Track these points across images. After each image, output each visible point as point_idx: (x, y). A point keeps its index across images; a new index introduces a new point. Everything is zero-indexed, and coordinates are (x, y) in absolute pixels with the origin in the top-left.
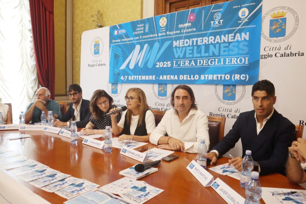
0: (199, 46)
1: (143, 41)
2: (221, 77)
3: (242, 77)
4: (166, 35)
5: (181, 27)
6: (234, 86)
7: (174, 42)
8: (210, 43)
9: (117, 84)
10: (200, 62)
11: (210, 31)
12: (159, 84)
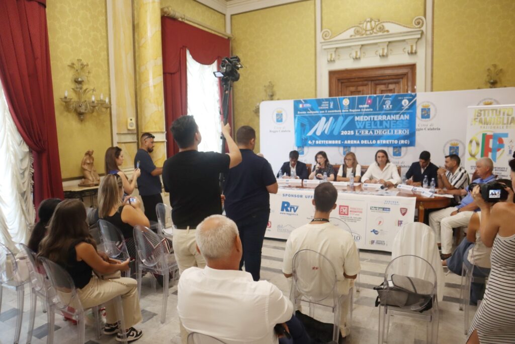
0: (375, 122)
1: (328, 114)
2: (392, 142)
3: (406, 142)
4: (349, 112)
5: (361, 107)
6: (400, 147)
7: (356, 117)
8: (383, 120)
9: (303, 147)
10: (376, 132)
11: (383, 112)
12: (344, 147)
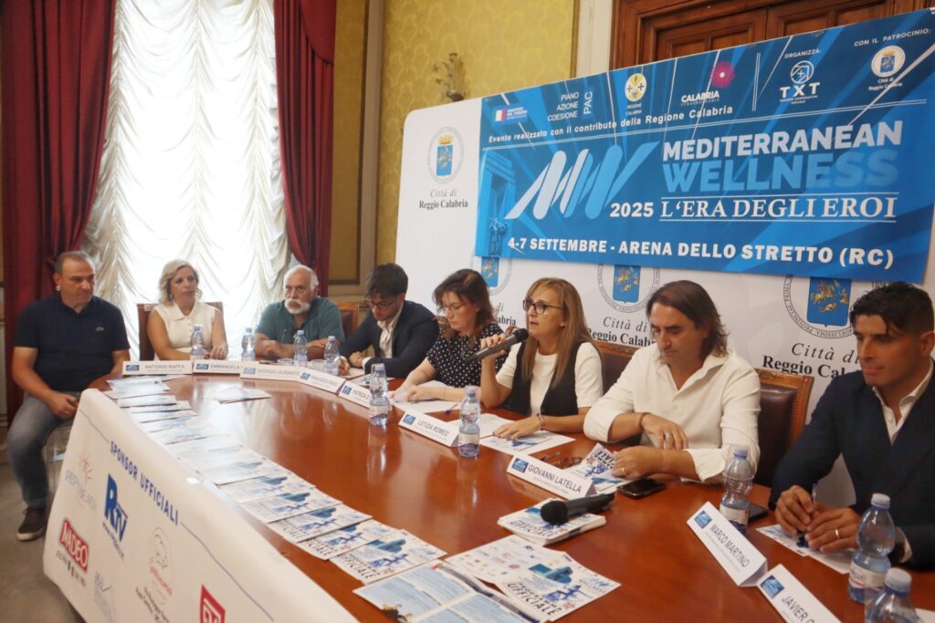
0: (739, 161)
1: (574, 139)
2: (805, 254)
3: (874, 257)
4: (644, 126)
5: (689, 102)
6: (846, 282)
7: (667, 145)
8: (775, 150)
9: (497, 259)
11: (776, 117)
12: (617, 266)
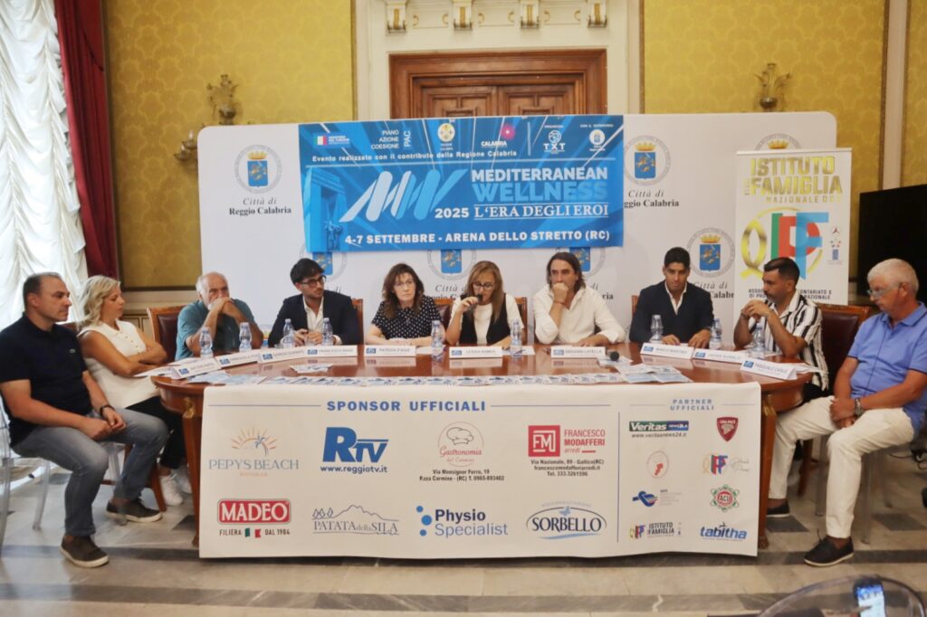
0: (524, 184)
1: (398, 164)
2: (567, 235)
3: (602, 235)
4: (455, 158)
5: (487, 146)
6: (588, 248)
7: (474, 173)
8: (544, 179)
10: (528, 211)
11: (543, 160)
12: (443, 251)
